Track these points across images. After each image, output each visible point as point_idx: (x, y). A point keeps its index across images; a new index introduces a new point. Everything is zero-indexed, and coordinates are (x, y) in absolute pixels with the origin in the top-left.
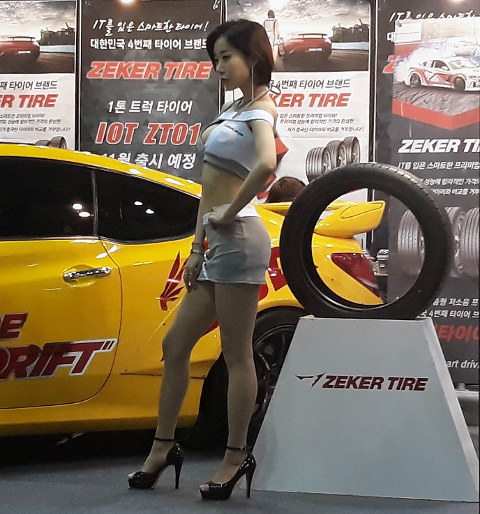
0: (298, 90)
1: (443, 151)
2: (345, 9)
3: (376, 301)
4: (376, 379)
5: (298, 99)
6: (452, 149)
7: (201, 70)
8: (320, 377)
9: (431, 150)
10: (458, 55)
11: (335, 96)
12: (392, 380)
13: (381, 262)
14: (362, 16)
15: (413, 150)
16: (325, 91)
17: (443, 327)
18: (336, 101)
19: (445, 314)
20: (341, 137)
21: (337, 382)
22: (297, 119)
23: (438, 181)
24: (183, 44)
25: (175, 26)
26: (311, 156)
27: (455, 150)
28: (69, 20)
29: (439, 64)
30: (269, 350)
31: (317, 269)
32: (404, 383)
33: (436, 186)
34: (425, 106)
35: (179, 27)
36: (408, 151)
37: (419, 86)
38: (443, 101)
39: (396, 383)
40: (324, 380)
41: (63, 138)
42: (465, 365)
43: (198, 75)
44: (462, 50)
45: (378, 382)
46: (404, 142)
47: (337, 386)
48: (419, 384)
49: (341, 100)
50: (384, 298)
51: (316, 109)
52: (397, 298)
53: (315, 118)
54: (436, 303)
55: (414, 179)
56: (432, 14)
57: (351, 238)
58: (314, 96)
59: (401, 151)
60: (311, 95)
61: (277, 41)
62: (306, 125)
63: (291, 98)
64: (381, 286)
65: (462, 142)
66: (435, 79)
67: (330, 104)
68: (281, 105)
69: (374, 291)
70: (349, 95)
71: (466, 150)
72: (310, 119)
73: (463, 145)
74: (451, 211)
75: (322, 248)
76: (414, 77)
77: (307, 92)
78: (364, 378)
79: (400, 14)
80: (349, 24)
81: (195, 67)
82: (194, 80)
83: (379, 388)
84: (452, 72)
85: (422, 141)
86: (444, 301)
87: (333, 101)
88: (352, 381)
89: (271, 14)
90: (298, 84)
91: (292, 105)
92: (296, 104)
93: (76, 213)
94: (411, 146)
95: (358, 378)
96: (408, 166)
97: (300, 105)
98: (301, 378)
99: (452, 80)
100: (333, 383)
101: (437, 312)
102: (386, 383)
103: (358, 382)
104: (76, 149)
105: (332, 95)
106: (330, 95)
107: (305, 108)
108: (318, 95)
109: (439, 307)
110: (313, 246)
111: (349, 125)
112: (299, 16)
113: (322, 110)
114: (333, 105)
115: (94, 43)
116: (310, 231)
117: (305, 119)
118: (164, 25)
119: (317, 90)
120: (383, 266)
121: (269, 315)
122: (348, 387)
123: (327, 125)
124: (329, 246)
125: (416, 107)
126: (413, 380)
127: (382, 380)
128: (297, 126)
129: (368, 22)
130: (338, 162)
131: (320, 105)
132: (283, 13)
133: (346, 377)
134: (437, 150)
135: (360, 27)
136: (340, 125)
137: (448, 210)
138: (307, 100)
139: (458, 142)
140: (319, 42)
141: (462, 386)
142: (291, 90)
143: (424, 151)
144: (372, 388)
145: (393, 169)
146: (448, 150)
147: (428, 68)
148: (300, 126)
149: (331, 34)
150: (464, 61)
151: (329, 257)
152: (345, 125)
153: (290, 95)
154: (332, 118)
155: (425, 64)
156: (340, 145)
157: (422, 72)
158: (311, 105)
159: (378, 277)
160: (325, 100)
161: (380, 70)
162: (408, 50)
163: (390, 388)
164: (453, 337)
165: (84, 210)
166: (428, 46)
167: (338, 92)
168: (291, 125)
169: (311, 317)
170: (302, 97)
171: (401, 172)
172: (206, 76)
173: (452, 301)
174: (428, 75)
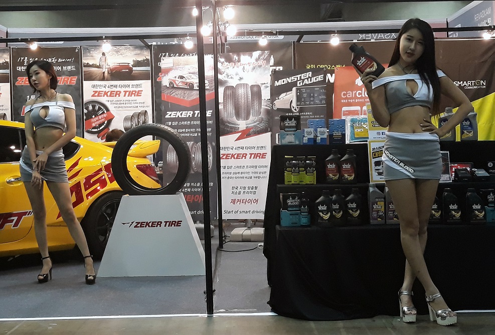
0: (118, 89)
1: (185, 116)
2: (139, 52)
3: (159, 186)
4: (158, 222)
5: (118, 94)
6: (189, 116)
7: (71, 80)
8: (132, 223)
9: (180, 116)
10: (190, 73)
11: (136, 91)
12: (166, 222)
13: (160, 167)
14: (146, 55)
15: (172, 116)
16: (131, 89)
17: (188, 196)
18: (136, 94)
19: (189, 190)
20: (139, 110)
21: (140, 225)
22: (118, 102)
23: (184, 130)
24: (62, 68)
25: (58, 60)
26: (126, 119)
27: (191, 116)
28: (5, 58)
29: (182, 77)
30: (109, 211)
31: (130, 173)
32: (171, 224)
33: (183, 133)
34: (176, 96)
35: (60, 60)
36: (170, 117)
37: (173, 87)
38: (184, 94)
39: (168, 223)
40: (135, 224)
41: (5, 114)
42: (199, 212)
43: (70, 82)
44: (192, 71)
45: (159, 223)
46: (168, 113)
47: (141, 226)
48: (178, 224)
49: (138, 94)
50: (162, 185)
51: (127, 98)
52: (168, 184)
53: (126, 102)
54: (185, 185)
55: (172, 130)
56: (178, 54)
57: (145, 157)
58: (126, 92)
59: (166, 117)
60: (124, 91)
61: (107, 67)
62: (122, 105)
63: (115, 93)
64: (160, 179)
65: (194, 112)
66: (180, 84)
67: (133, 95)
68: (110, 96)
69: (157, 181)
70: (142, 91)
71: (196, 116)
72: (124, 102)
73: (194, 114)
74: (190, 144)
75: (132, 163)
76: (171, 83)
77: (122, 90)
78: (153, 222)
79: (163, 54)
80: (140, 59)
81: (68, 79)
82: (69, 85)
83: (160, 226)
84: (188, 81)
85: (176, 112)
86: (188, 184)
87: (135, 94)
88: (148, 224)
89: (104, 54)
90: (118, 86)
91: (116, 96)
92: (118, 95)
93: (12, 150)
94: (170, 115)
95: (150, 222)
96: (170, 123)
97: (119, 96)
98: (124, 224)
99: (188, 84)
100: (139, 225)
101: (185, 190)
102: (163, 224)
103: (150, 224)
104: (12, 120)
105: (134, 91)
106: (133, 91)
107: (122, 97)
108: (128, 91)
109: (187, 187)
110: (127, 162)
111: (142, 105)
112: (117, 55)
113: (130, 98)
114: (135, 96)
115: (18, 68)
116: (126, 155)
117: (122, 102)
118: (52, 60)
119: (127, 89)
120: (161, 169)
121: (108, 195)
122: (146, 227)
123: (133, 105)
124: (135, 161)
125: (172, 97)
126: (176, 222)
127: (161, 222)
128: (118, 106)
129: (149, 58)
130: (138, 122)
131: (128, 96)
132: (109, 54)
133: (145, 222)
134: (183, 116)
135: (146, 60)
136: (138, 105)
137: (188, 143)
138: (122, 94)
139: (192, 112)
140: (127, 67)
141: (198, 222)
142: (114, 89)
143: (177, 117)
144: (157, 226)
145: (162, 126)
146: (188, 116)
147: (177, 79)
148: (120, 106)
149: (132, 63)
150: (193, 76)
151: (135, 166)
152: (141, 105)
153: (114, 91)
154: (135, 102)
155: (175, 77)
156: (139, 114)
157: (174, 81)
158: (125, 96)
159: (158, 174)
160: (131, 94)
161: (155, 80)
162: (167, 71)
163: (165, 226)
164: (194, 200)
165: (16, 149)
166: (176, 69)
167: (137, 90)
168: (116, 105)
169: (128, 195)
170: (120, 92)
171: (166, 127)
172: (74, 83)
173: (192, 184)
174: (177, 82)
